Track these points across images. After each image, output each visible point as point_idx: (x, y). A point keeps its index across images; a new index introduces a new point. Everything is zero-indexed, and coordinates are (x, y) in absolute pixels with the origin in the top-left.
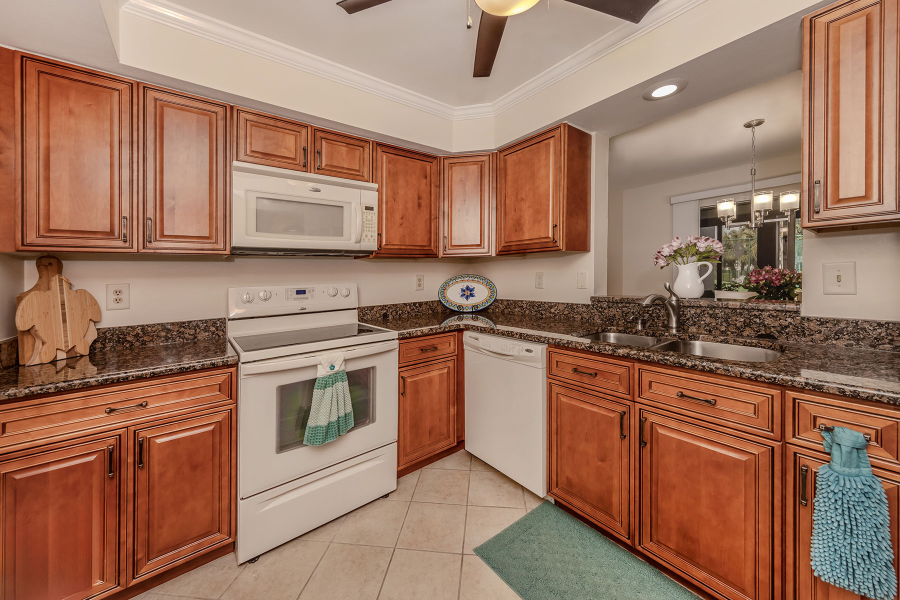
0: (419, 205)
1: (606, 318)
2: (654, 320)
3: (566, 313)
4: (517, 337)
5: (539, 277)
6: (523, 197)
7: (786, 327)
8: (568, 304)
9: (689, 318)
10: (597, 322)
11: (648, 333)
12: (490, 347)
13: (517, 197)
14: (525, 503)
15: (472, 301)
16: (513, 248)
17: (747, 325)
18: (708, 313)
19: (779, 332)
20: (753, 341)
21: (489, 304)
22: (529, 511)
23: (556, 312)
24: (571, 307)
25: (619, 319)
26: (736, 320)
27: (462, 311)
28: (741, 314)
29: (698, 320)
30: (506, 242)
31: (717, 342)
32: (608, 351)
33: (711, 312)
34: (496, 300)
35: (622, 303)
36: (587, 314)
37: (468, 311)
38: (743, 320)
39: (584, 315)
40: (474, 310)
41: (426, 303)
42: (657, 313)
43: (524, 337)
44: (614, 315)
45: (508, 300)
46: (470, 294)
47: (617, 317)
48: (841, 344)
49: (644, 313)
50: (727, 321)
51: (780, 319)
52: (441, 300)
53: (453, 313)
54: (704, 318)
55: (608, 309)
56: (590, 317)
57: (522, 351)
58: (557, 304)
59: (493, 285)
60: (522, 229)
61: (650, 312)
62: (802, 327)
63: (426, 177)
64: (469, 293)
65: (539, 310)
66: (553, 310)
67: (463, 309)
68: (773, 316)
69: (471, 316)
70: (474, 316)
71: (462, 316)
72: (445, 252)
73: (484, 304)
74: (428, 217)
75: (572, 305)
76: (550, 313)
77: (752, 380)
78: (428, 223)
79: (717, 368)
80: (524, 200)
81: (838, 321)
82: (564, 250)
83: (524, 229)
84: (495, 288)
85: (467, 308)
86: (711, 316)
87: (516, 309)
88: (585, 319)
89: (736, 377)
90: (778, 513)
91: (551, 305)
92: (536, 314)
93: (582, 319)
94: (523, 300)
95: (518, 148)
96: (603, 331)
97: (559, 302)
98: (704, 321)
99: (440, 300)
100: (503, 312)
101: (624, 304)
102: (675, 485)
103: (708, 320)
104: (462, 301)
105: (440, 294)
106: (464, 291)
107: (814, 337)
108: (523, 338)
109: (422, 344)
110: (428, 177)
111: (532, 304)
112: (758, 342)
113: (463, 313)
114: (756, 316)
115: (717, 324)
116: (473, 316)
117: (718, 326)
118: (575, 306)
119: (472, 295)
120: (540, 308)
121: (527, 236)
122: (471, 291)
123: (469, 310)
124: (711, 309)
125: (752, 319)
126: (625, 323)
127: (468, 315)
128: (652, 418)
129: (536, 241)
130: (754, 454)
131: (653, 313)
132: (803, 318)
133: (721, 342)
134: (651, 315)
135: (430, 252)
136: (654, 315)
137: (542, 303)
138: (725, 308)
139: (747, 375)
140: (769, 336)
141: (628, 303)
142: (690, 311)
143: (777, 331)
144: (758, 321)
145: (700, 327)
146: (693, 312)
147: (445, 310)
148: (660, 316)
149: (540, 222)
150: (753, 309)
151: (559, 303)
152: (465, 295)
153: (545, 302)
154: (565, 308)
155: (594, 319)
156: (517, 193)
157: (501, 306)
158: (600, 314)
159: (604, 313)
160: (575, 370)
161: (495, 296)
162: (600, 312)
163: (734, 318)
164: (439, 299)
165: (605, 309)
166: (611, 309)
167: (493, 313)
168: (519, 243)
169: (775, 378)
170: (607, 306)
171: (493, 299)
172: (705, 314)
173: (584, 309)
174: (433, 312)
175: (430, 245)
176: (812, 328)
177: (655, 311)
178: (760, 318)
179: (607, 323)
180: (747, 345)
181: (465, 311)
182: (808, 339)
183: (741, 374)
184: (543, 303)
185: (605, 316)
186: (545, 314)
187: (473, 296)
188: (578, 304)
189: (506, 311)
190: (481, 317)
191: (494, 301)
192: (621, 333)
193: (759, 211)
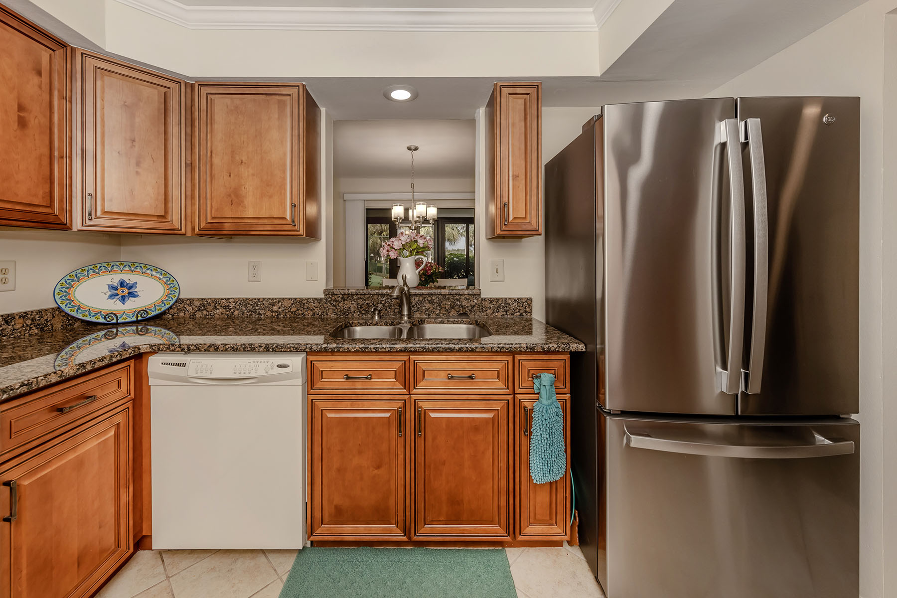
0: (22, 123)
1: (340, 312)
2: (386, 310)
3: (294, 309)
4: (261, 350)
5: (255, 267)
6: (244, 159)
7: (474, 306)
8: (296, 299)
9: (414, 305)
10: (330, 317)
11: (387, 323)
12: (211, 373)
13: (233, 157)
14: (275, 570)
15: (132, 305)
16: (227, 227)
17: (452, 307)
18: (427, 300)
19: (470, 311)
20: (459, 319)
21: (167, 306)
22: (285, 578)
23: (280, 310)
24: (300, 302)
25: (354, 311)
26: (446, 304)
27: (114, 321)
28: (448, 299)
29: (421, 306)
30: (213, 218)
31: (437, 323)
32: (385, 349)
33: (429, 299)
34: (179, 301)
35: (357, 294)
36: (320, 309)
37: (127, 320)
38: (450, 303)
39: (317, 310)
40: (140, 318)
41: (24, 316)
42: (389, 303)
43: (273, 349)
44: (349, 308)
45: (202, 299)
46: (129, 293)
47: (352, 310)
48: (499, 315)
49: (377, 303)
50: (440, 305)
51: (471, 301)
52: (63, 306)
53: (90, 327)
54: (425, 304)
55: (343, 302)
56: (323, 312)
57: (272, 368)
58: (281, 300)
59: (172, 278)
60: (242, 202)
61: (383, 302)
62: (483, 304)
63: (39, 73)
64: (126, 291)
65: (255, 309)
66: (275, 308)
67: (117, 319)
68: (467, 299)
69: (134, 328)
70: (140, 327)
71: (115, 330)
72: (88, 222)
73: (157, 308)
74: (46, 151)
75: (302, 300)
76: (272, 311)
77: (498, 352)
78: (46, 161)
79: (476, 347)
80: (245, 163)
81: (498, 299)
82: (304, 236)
83: (246, 203)
84: (175, 282)
85: (124, 316)
86: (429, 301)
87: (218, 311)
88: (318, 314)
89: (489, 352)
90: (511, 449)
91: (273, 302)
92: (251, 315)
93: (314, 315)
94: (229, 297)
95: (232, 90)
96: (346, 326)
97: (285, 297)
98: (425, 306)
99: (59, 308)
100: (193, 317)
101: (359, 296)
102: (445, 461)
103: (427, 306)
104: (115, 306)
105: (57, 297)
106: (116, 289)
107: (487, 312)
108: (271, 350)
109: (57, 400)
110: (45, 74)
111: (245, 302)
112: (462, 320)
113: (117, 325)
114: (458, 300)
115: (434, 308)
116: (137, 329)
117: (434, 310)
118: (306, 301)
119: (131, 295)
120: (257, 306)
121: (250, 212)
122: (130, 288)
123: (129, 320)
124: (430, 296)
125: (455, 302)
126: (360, 315)
127: (128, 328)
128: (425, 406)
129: (266, 221)
130: (497, 410)
131: (385, 303)
132: (482, 299)
133: (439, 323)
134: (384, 305)
135: (51, 219)
136: (387, 305)
137: (259, 299)
138: (439, 295)
139: (495, 349)
140: (465, 314)
141: (363, 295)
142: (414, 299)
143: (469, 310)
144: (459, 304)
145: (422, 312)
146: (417, 300)
147: (71, 325)
148: (391, 306)
149: (271, 197)
150: (456, 294)
151: (283, 299)
152: (117, 295)
153: (264, 299)
154: (292, 304)
155: (327, 315)
156: (233, 152)
157: (188, 308)
158: (334, 308)
159: (339, 306)
160: (348, 378)
161: (177, 295)
162: (334, 306)
163: (444, 302)
164: (55, 306)
165: (340, 302)
166: (346, 302)
167: (173, 319)
168: (236, 221)
169: (511, 347)
170: (342, 298)
171: (175, 299)
172: (425, 301)
173: (316, 304)
174: (42, 330)
175: (51, 205)
176: (486, 305)
177: (387, 301)
178: (459, 301)
179: (342, 317)
180: (455, 324)
181: (120, 321)
182: (485, 314)
183: (492, 348)
184: (261, 300)
185: (339, 310)
186: (264, 314)
187: (135, 296)
188: (308, 299)
189: (198, 315)
190: (153, 328)
191: (176, 302)
192: (362, 326)
193: (419, 217)
